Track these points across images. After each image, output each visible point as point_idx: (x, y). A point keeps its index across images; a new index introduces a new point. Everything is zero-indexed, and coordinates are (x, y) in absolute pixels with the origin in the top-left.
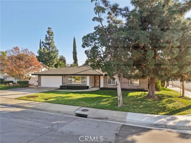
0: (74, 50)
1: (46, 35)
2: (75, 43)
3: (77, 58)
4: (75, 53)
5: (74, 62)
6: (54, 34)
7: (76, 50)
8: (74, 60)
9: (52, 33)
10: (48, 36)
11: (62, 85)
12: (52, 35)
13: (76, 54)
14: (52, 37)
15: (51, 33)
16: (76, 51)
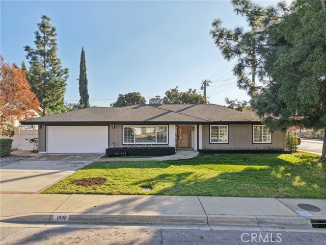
0: (81, 76)
1: (37, 33)
2: (85, 62)
3: (87, 92)
4: (83, 82)
5: (81, 101)
6: (56, 32)
7: (86, 75)
8: (80, 95)
9: (54, 30)
10: (42, 35)
11: (107, 147)
12: (54, 33)
13: (86, 84)
14: (51, 38)
15: (50, 29)
16: (86, 78)
